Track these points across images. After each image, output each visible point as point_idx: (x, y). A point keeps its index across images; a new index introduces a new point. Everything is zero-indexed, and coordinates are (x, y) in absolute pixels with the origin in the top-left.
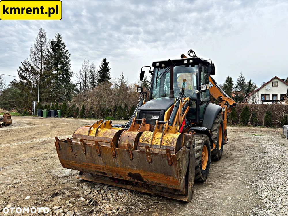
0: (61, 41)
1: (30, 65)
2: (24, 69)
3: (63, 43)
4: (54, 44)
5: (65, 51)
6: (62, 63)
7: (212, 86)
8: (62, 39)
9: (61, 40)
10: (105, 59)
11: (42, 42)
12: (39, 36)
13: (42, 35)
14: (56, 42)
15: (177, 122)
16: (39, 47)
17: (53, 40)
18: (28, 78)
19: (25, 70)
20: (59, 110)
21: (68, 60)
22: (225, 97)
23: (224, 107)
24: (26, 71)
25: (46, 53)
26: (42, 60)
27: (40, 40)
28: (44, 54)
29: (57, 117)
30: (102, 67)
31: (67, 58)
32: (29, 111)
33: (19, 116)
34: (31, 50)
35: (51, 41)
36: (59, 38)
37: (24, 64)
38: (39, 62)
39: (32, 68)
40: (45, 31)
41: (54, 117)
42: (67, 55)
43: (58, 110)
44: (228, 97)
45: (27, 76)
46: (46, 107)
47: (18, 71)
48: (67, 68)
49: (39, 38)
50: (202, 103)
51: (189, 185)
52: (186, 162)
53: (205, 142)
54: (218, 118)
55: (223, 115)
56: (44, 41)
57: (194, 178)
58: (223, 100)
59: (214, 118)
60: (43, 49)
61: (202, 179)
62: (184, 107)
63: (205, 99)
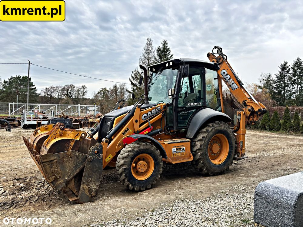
0: (166, 47)
1: (139, 73)
2: (134, 77)
3: (169, 48)
4: (161, 50)
5: (170, 55)
7: (236, 88)
8: (168, 45)
9: (166, 45)
11: (149, 50)
12: (146, 45)
13: (149, 44)
14: (163, 48)
16: (146, 55)
18: (137, 84)
19: (136, 78)
22: (252, 102)
23: (239, 114)
25: (153, 60)
27: (147, 49)
28: (151, 62)
34: (140, 59)
35: (158, 48)
36: (165, 44)
37: (134, 72)
40: (151, 40)
47: (130, 79)
49: (146, 47)
50: (179, 109)
51: (83, 188)
52: (74, 165)
53: (140, 150)
54: (209, 126)
55: (239, 123)
56: (150, 49)
57: (98, 183)
58: (248, 105)
59: (199, 126)
60: (150, 57)
61: (132, 188)
62: (148, 113)
63: (192, 104)
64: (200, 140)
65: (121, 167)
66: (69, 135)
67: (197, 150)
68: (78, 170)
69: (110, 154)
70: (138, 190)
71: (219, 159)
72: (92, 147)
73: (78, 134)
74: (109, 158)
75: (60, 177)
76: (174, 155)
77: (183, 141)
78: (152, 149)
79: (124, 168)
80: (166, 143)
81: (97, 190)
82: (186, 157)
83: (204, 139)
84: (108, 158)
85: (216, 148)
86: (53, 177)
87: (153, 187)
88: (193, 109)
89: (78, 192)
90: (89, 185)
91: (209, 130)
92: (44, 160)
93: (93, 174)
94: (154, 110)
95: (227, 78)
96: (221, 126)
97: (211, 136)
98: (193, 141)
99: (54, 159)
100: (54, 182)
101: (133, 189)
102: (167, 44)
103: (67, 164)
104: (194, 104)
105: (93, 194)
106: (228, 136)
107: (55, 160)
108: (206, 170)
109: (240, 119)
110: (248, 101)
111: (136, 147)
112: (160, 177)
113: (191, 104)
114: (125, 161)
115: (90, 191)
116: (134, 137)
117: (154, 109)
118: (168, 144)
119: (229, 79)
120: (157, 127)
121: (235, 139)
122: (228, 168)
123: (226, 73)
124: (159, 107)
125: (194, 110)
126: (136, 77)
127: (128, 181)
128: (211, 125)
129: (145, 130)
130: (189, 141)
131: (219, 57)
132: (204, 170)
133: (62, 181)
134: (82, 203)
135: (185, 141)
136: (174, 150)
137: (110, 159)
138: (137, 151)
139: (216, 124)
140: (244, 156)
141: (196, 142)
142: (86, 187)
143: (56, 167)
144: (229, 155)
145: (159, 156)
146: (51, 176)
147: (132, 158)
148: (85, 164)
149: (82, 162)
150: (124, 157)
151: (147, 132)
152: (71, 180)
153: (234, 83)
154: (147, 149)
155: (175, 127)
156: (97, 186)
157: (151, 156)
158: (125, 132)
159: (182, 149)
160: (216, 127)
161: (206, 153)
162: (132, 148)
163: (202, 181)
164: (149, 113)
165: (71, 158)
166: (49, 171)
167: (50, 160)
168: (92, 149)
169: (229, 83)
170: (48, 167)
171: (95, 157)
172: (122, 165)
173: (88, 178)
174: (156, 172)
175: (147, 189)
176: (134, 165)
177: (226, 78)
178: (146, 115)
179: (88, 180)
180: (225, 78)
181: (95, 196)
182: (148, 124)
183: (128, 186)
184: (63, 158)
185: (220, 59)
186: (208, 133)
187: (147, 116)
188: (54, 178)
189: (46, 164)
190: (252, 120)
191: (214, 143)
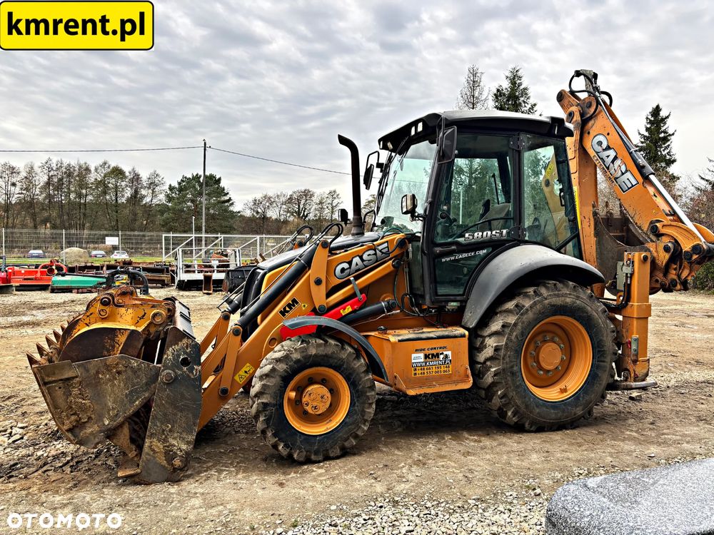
0: (519, 86)
3: (525, 89)
4: (504, 95)
5: (529, 106)
7: (633, 186)
8: (523, 79)
9: (519, 81)
10: (658, 106)
11: (473, 96)
12: (466, 85)
13: (474, 82)
14: (509, 89)
17: (501, 86)
22: (671, 223)
27: (468, 94)
35: (498, 90)
36: (514, 79)
40: (480, 71)
49: (466, 89)
50: (438, 250)
51: (150, 447)
52: (127, 392)
53: (307, 357)
54: (526, 295)
55: (628, 287)
56: (476, 95)
57: (191, 438)
58: (663, 235)
59: (495, 295)
61: (284, 452)
62: (352, 260)
63: (478, 235)
64: (496, 333)
65: (257, 398)
66: (124, 317)
67: (487, 360)
68: (137, 403)
69: (248, 364)
70: (302, 460)
71: (561, 385)
72: (170, 349)
73: (143, 316)
74: (246, 372)
75: (90, 418)
76: (417, 372)
77: (446, 333)
78: (344, 355)
79: (263, 403)
80: (393, 339)
81: (187, 453)
82: (455, 378)
83: (507, 330)
84: (242, 372)
85: (551, 355)
86: (73, 418)
87: (345, 453)
88: (483, 249)
89: (139, 455)
90: (165, 440)
91: (524, 306)
92: (48, 376)
93: (176, 415)
94: (372, 252)
95: (608, 156)
96: (565, 295)
97: (530, 323)
98: (475, 335)
99: (74, 375)
100: (77, 430)
101: (290, 456)
102: (520, 78)
103: (108, 387)
104: (485, 233)
105: (177, 462)
106: (588, 322)
107: (77, 377)
108: (515, 414)
109: (632, 275)
110: (665, 223)
111: (296, 349)
112: (366, 428)
113: (476, 234)
114: (265, 385)
115: (169, 455)
116: (290, 325)
117: (370, 248)
118: (399, 341)
119: (613, 162)
120: (382, 295)
121: (614, 332)
122: (590, 412)
123: (604, 145)
124: (386, 245)
127: (275, 435)
128: (532, 293)
129: (345, 305)
130: (463, 336)
131: (587, 101)
132: (510, 414)
133: (96, 428)
134: (148, 484)
135: (451, 334)
136: (418, 358)
137: (247, 375)
138: (298, 361)
139: (547, 288)
140: (644, 380)
141: (485, 337)
142: (158, 446)
143: (80, 394)
144: (593, 377)
145: (363, 375)
146: (67, 416)
147: (286, 379)
148: (155, 388)
149: (147, 384)
151: (350, 310)
152: (121, 426)
153: (626, 171)
154: (326, 356)
155: (427, 297)
156: (188, 443)
157: (341, 374)
158: (287, 309)
159: (441, 357)
160: (546, 299)
161: (515, 368)
162: (287, 352)
163: (495, 444)
164: (357, 260)
165: (119, 373)
166: (64, 404)
167: (63, 377)
168: (173, 354)
169: (613, 172)
170: (59, 393)
171: (179, 372)
172: (258, 395)
173: (162, 423)
174: (355, 417)
175: (327, 458)
176: (293, 394)
177: (606, 159)
178: (346, 266)
179: (164, 427)
180: (602, 159)
181: (181, 469)
182: (353, 288)
183: (275, 447)
184: (98, 373)
185: (590, 105)
186: (522, 314)
187: (350, 268)
188: (77, 421)
189: (55, 386)
190: (675, 277)
191: (545, 341)
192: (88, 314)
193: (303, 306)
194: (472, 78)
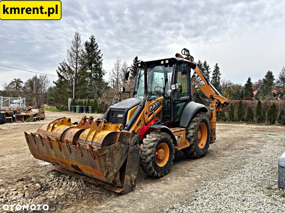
0: (94, 42)
1: (67, 65)
2: (62, 69)
3: (96, 44)
4: (89, 45)
5: (98, 50)
6: (95, 63)
7: (204, 85)
8: (96, 40)
9: (94, 40)
10: (137, 57)
11: (77, 44)
12: (74, 38)
13: (77, 38)
14: (90, 43)
15: (140, 120)
17: (87, 41)
18: (65, 76)
20: (91, 107)
21: (101, 59)
22: (217, 96)
23: (212, 106)
24: (63, 71)
25: (81, 54)
26: (77, 60)
27: (75, 42)
28: (79, 55)
29: (89, 113)
30: (134, 66)
31: (100, 58)
32: (66, 107)
33: (57, 111)
34: (68, 51)
35: (86, 42)
36: (92, 39)
37: (62, 64)
38: (75, 63)
39: (69, 67)
40: (80, 34)
41: (86, 112)
42: (100, 55)
43: (89, 107)
44: (220, 95)
45: (64, 76)
46: (80, 103)
47: (57, 71)
48: (100, 67)
49: (74, 40)
50: (176, 102)
51: (126, 179)
52: (120, 157)
53: (162, 139)
54: (197, 116)
55: (212, 114)
56: (79, 43)
57: (136, 173)
60: (78, 50)
61: (156, 174)
64: (193, 128)
65: (149, 156)
66: (111, 127)
67: (190, 137)
68: (123, 161)
70: (160, 176)
71: (201, 143)
72: (132, 139)
73: (117, 127)
75: (111, 170)
78: (169, 138)
79: (152, 157)
81: (136, 180)
82: (183, 144)
83: (195, 127)
85: (199, 135)
86: (107, 170)
89: (123, 184)
90: (130, 175)
91: (198, 120)
92: (100, 154)
93: (133, 165)
94: (157, 103)
95: (195, 75)
96: (204, 116)
97: (199, 125)
98: (187, 129)
100: (107, 176)
101: (158, 175)
102: (95, 39)
103: (115, 156)
105: (133, 183)
106: (207, 124)
107: (107, 153)
108: (196, 153)
109: (213, 110)
110: (215, 95)
111: (158, 137)
113: (183, 97)
114: (152, 150)
116: (157, 128)
119: (197, 77)
124: (160, 100)
125: (184, 103)
126: (64, 69)
127: (154, 169)
128: (199, 116)
129: (152, 121)
130: (185, 130)
131: (187, 58)
132: (195, 153)
133: (112, 174)
134: (126, 194)
135: (182, 130)
136: (176, 138)
138: (159, 141)
139: (201, 114)
140: (215, 140)
141: (188, 130)
142: (129, 178)
143: (108, 160)
144: (207, 140)
145: (172, 144)
146: (104, 170)
147: (156, 147)
148: (128, 155)
149: (125, 154)
150: (151, 147)
151: (153, 123)
152: (118, 172)
153: (202, 80)
154: (165, 138)
155: (172, 118)
156: (136, 175)
157: (168, 144)
158: (139, 123)
159: (181, 137)
160: (201, 117)
162: (156, 138)
164: (154, 105)
165: (118, 150)
166: (103, 165)
167: (104, 154)
169: (197, 80)
170: (102, 160)
171: (134, 148)
172: (149, 155)
173: (130, 169)
174: (171, 159)
175: (166, 174)
176: (157, 153)
178: (152, 107)
181: (134, 186)
183: (154, 173)
184: (113, 150)
186: (198, 122)
188: (107, 172)
189: (101, 158)
190: (218, 111)
191: (198, 131)
192: (99, 127)
193: (142, 122)
194: (77, 36)
